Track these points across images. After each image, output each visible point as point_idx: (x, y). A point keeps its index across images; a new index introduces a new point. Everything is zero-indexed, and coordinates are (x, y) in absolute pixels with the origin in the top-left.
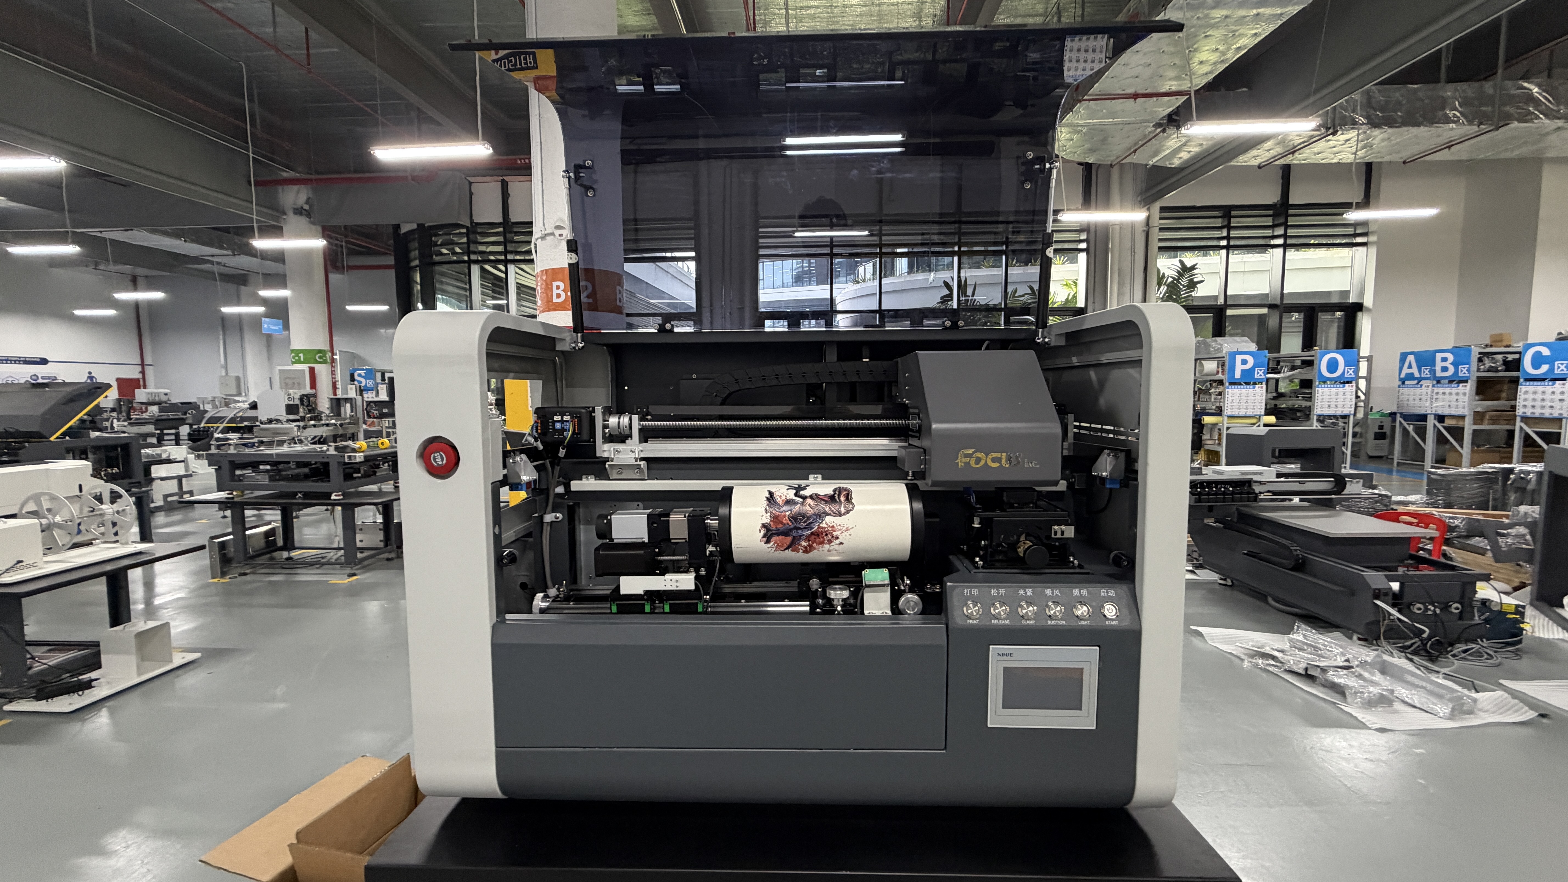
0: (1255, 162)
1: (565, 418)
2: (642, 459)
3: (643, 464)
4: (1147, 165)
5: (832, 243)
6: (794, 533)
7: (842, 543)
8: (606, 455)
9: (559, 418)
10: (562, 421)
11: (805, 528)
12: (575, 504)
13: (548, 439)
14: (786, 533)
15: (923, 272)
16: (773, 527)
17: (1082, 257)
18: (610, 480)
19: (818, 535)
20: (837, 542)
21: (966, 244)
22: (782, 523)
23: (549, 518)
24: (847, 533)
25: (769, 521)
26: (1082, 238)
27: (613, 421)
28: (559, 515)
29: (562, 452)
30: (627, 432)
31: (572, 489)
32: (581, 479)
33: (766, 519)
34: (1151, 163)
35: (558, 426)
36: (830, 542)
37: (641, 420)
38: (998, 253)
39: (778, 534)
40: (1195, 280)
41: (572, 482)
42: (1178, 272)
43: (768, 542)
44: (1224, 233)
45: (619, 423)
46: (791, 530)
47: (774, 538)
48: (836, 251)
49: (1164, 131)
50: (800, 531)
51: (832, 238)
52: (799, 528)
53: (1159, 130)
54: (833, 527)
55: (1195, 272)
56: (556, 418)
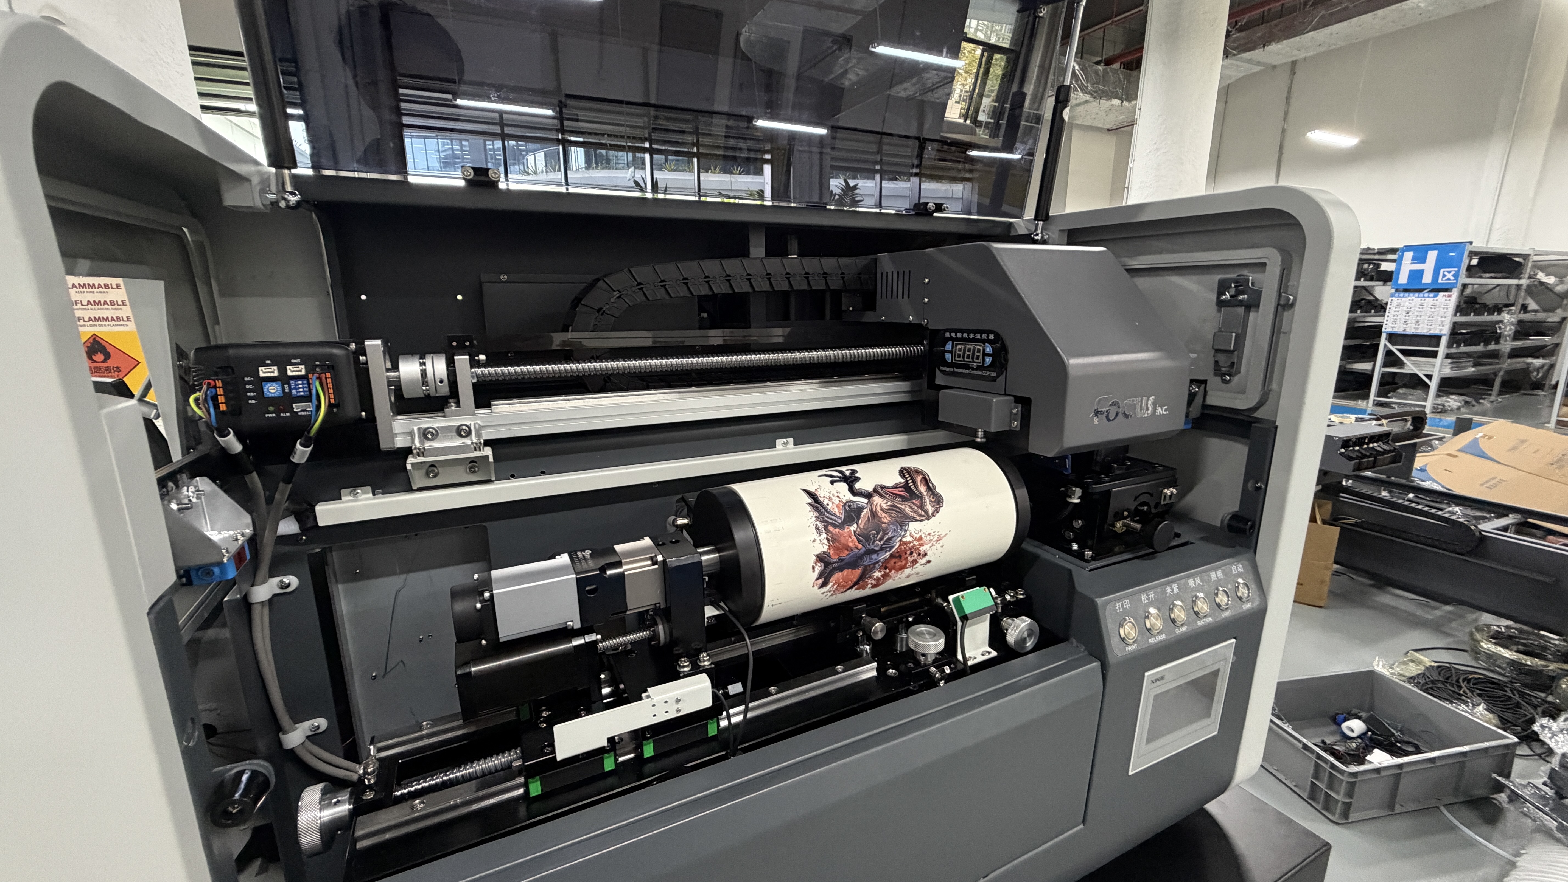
0: (903, 94)
1: (291, 371)
2: (487, 443)
3: (488, 451)
4: (822, 81)
5: (501, 119)
6: (867, 562)
7: (929, 562)
8: (400, 442)
9: (274, 372)
10: (283, 378)
11: (882, 549)
12: (324, 549)
13: (247, 421)
14: (852, 564)
15: (603, 169)
16: (834, 558)
17: (767, 168)
18: (409, 489)
19: (900, 557)
20: (924, 561)
21: (658, 142)
22: (847, 548)
23: (263, 592)
24: (938, 546)
25: (826, 548)
26: (766, 148)
27: (409, 369)
28: (293, 581)
29: (301, 453)
30: (444, 390)
31: (321, 523)
32: (339, 498)
33: (822, 546)
34: (826, 79)
35: (273, 390)
36: (915, 562)
37: (474, 364)
38: (691, 155)
39: (841, 569)
40: (857, 199)
41: (320, 508)
42: (843, 190)
43: (824, 584)
44: (878, 158)
45: (424, 374)
46: (861, 557)
47: (837, 576)
48: (507, 130)
49: (840, 49)
50: (874, 556)
51: (501, 113)
52: (875, 552)
53: (835, 47)
54: (921, 538)
55: (857, 191)
56: (263, 372)
